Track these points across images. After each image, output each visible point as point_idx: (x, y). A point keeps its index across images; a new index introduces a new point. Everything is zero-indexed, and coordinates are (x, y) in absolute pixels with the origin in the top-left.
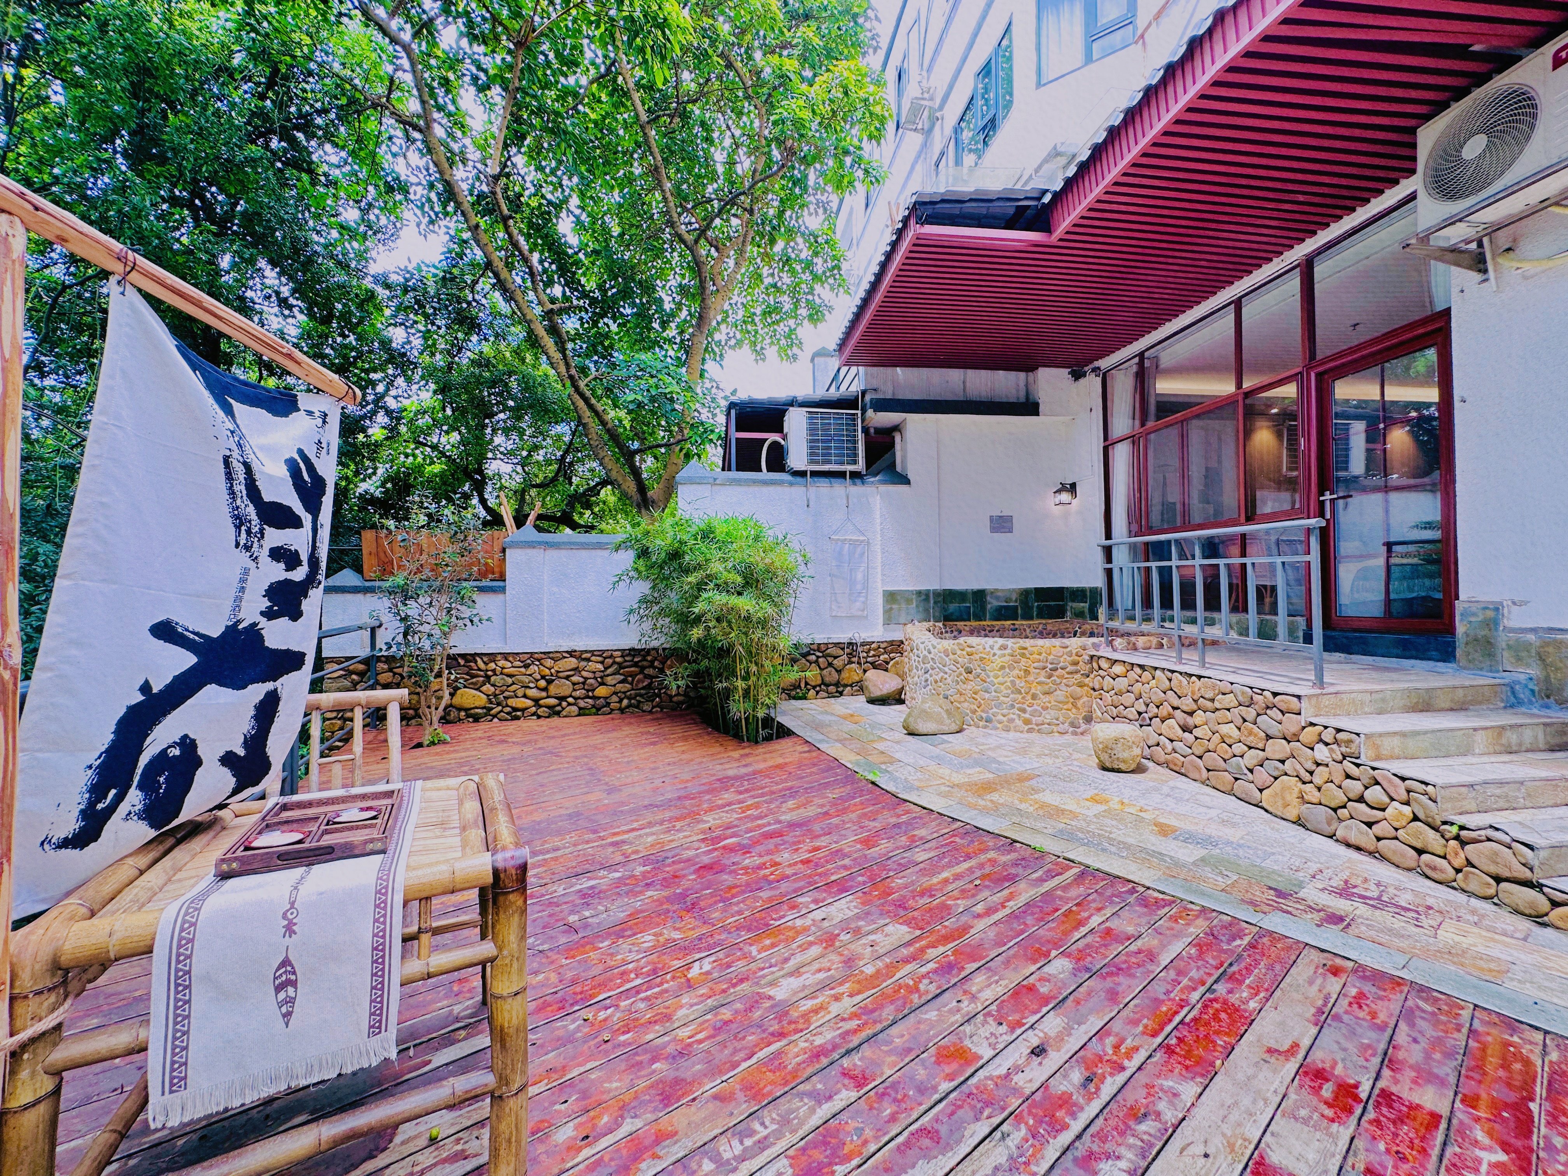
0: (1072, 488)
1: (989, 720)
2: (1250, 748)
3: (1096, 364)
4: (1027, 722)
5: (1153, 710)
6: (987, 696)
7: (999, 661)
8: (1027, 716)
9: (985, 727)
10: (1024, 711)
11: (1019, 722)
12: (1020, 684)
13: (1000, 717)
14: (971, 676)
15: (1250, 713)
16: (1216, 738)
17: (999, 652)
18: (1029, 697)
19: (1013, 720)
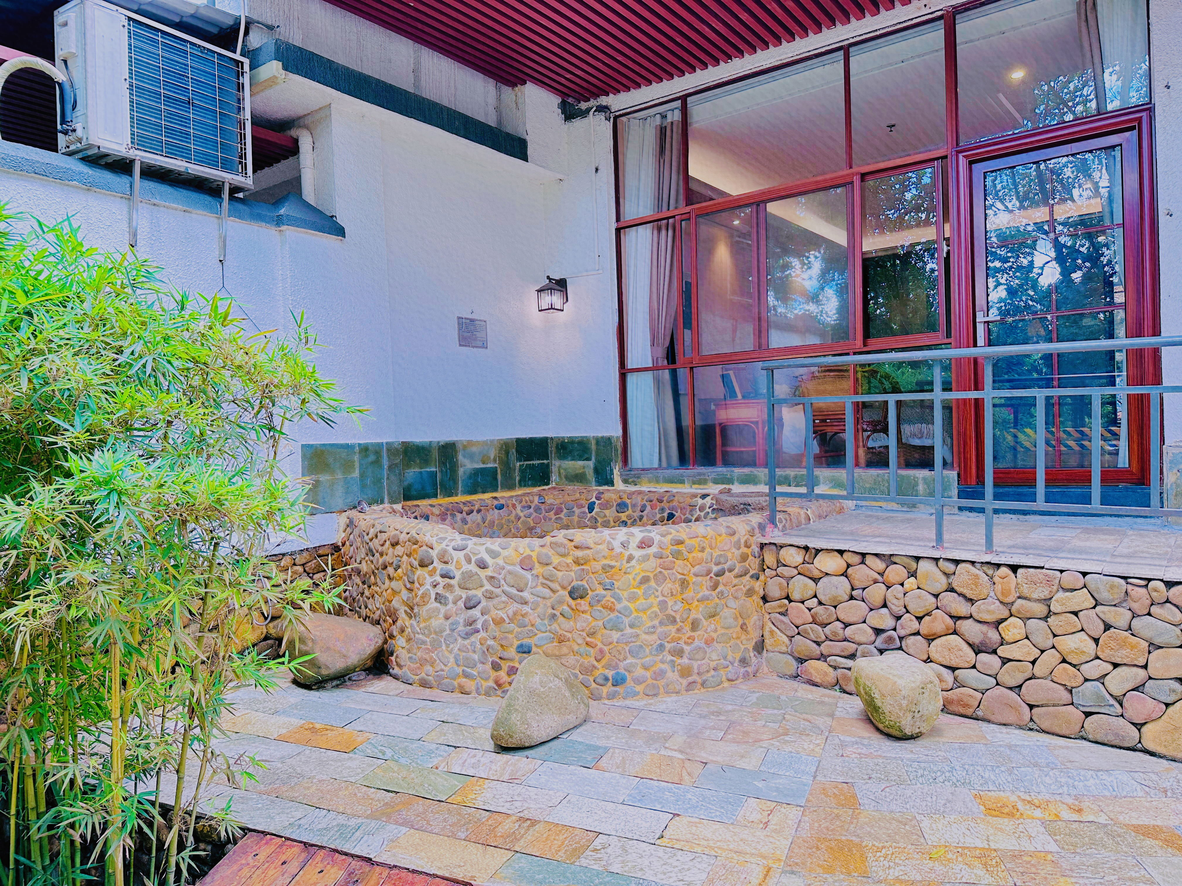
0: (561, 285)
1: (618, 681)
2: (1116, 665)
3: (604, 100)
4: (685, 672)
5: (909, 623)
6: (615, 635)
7: (637, 569)
8: (685, 661)
9: (611, 696)
10: (680, 653)
11: (672, 676)
12: (675, 607)
13: (639, 672)
14: (583, 604)
15: (1120, 616)
16: (1050, 658)
17: (638, 553)
18: (687, 627)
19: (661, 674)
